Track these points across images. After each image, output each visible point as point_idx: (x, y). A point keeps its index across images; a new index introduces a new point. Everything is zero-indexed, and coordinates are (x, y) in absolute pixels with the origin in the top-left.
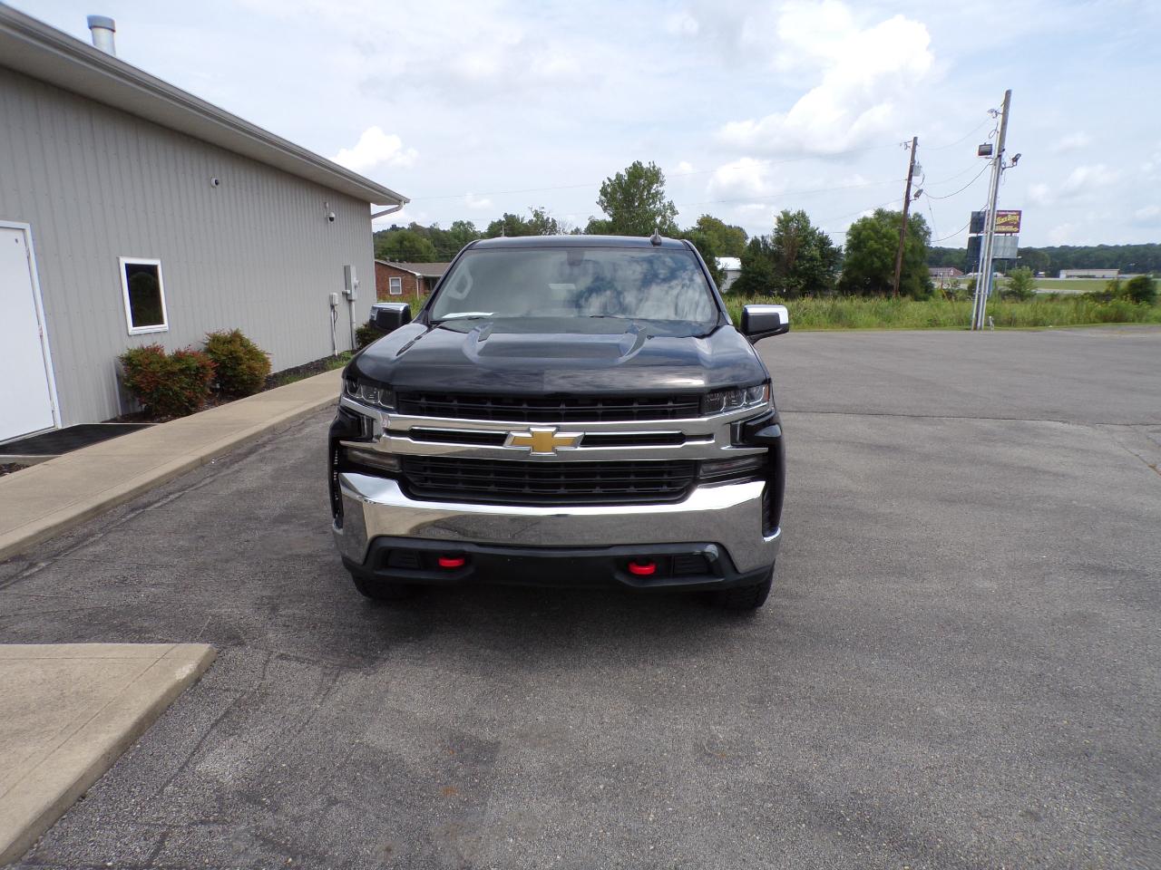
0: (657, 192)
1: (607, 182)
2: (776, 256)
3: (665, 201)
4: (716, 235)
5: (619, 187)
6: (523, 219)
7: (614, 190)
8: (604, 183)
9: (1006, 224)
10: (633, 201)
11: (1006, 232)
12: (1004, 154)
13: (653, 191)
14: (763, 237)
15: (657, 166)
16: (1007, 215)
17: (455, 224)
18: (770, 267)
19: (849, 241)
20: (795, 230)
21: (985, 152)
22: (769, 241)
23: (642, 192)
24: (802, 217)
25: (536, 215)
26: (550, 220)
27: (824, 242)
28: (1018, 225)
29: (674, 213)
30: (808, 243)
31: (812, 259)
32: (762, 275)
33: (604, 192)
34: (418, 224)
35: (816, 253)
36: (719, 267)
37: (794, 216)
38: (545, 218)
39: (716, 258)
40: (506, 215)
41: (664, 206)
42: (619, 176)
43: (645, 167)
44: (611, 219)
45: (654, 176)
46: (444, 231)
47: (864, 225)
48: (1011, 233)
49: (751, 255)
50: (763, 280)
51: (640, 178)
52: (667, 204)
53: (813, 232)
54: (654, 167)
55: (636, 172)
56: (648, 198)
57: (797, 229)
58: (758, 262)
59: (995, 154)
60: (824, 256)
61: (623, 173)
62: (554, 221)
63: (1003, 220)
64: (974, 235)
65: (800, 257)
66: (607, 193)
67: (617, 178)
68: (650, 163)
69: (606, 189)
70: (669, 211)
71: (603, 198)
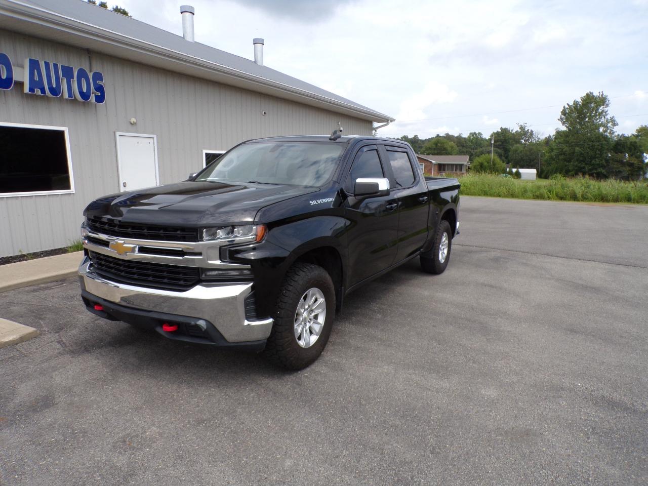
0: (603, 111)
1: (567, 106)
3: (608, 117)
5: (575, 109)
6: (512, 130)
7: (571, 111)
8: (564, 107)
10: (585, 118)
13: (600, 111)
15: (605, 94)
17: (471, 134)
23: (592, 112)
25: (521, 128)
26: (530, 131)
29: (615, 124)
33: (564, 113)
34: (450, 134)
38: (526, 130)
39: (645, 154)
40: (501, 129)
41: (607, 120)
42: (576, 103)
44: (567, 129)
45: (603, 101)
46: (465, 138)
51: (591, 102)
52: (609, 119)
54: (602, 95)
55: (589, 100)
56: (596, 116)
61: (579, 100)
62: (532, 131)
66: (566, 113)
67: (574, 104)
68: (599, 93)
69: (565, 111)
70: (611, 123)
71: (563, 116)
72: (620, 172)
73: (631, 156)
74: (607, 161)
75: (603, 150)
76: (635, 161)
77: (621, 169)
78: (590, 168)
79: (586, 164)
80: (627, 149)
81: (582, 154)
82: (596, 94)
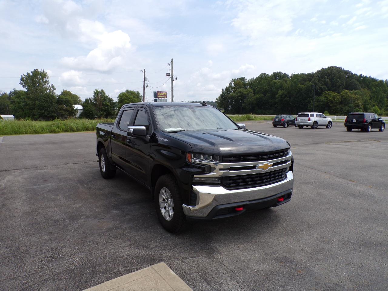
0: (46, 81)
1: (23, 76)
2: (95, 105)
3: (50, 84)
4: (70, 97)
7: (27, 79)
8: (22, 76)
9: (163, 95)
10: (36, 84)
11: (163, 98)
12: (173, 76)
13: (44, 80)
14: (89, 98)
16: (163, 93)
18: (93, 109)
19: (118, 100)
20: (100, 96)
21: (168, 75)
22: (92, 100)
23: (40, 80)
24: (102, 92)
27: (111, 100)
28: (166, 96)
29: (54, 89)
30: (105, 100)
31: (108, 106)
32: (91, 111)
33: (22, 79)
35: (109, 104)
36: (75, 108)
37: (100, 91)
39: (73, 105)
41: (50, 86)
42: (28, 74)
43: (40, 71)
44: (27, 90)
45: (44, 75)
47: (123, 95)
48: (165, 98)
49: (86, 104)
50: (92, 113)
51: (39, 75)
52: (51, 85)
53: (107, 97)
54: (44, 72)
55: (36, 73)
56: (42, 83)
57: (101, 95)
58: (89, 107)
59: (171, 76)
60: (111, 104)
61: (30, 73)
63: (162, 94)
64: (155, 98)
65: (103, 105)
66: (24, 80)
67: (27, 75)
68: (42, 70)
69: (23, 79)
70: (52, 88)
71: (22, 82)
72: (63, 115)
73: (67, 106)
74: (55, 109)
75: (53, 103)
76: (69, 109)
77: (64, 113)
78: (48, 113)
79: (45, 111)
80: (64, 103)
81: (41, 105)
82: (40, 70)
